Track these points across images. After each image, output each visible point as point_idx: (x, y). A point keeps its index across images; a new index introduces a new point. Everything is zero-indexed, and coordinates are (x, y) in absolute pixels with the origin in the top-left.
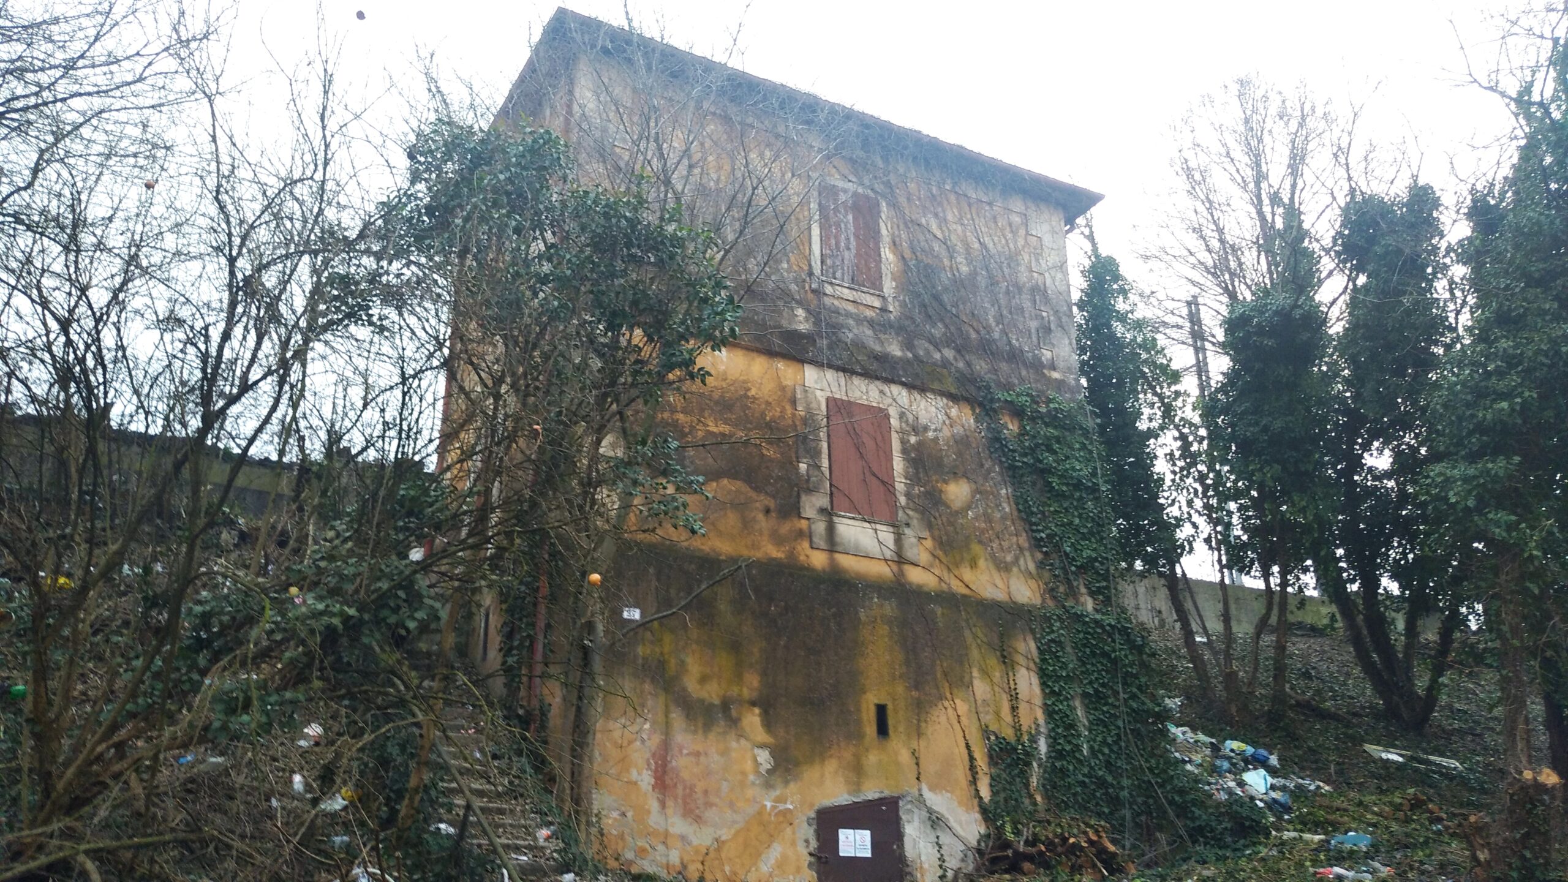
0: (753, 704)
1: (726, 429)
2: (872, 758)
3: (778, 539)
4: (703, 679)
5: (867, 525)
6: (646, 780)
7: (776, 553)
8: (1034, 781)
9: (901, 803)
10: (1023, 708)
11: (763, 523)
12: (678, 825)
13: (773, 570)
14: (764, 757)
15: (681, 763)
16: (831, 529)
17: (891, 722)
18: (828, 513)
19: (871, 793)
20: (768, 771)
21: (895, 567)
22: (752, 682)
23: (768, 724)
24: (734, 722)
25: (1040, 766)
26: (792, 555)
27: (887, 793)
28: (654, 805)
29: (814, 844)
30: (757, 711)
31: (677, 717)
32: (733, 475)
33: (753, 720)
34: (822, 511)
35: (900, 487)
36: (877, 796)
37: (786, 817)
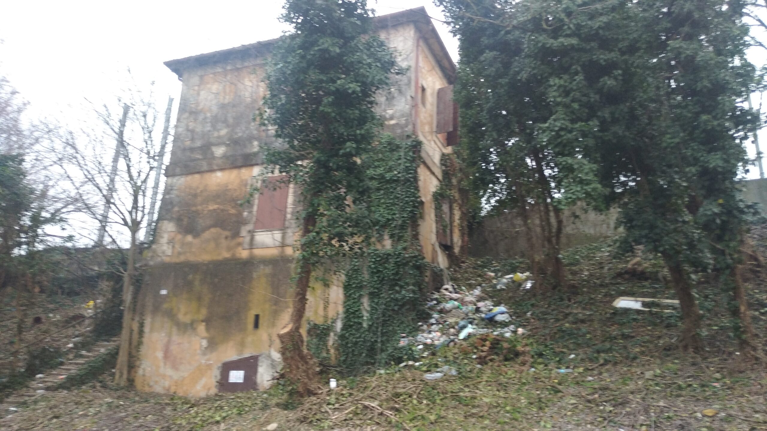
0: (203, 321)
1: (216, 207)
2: (249, 339)
3: (229, 249)
4: (185, 314)
5: (269, 233)
6: (160, 355)
7: (227, 255)
9: (260, 358)
10: (331, 307)
11: (224, 243)
12: (169, 372)
13: (226, 262)
14: (204, 343)
15: (174, 348)
16: (252, 239)
17: (261, 321)
18: (251, 233)
19: (247, 355)
20: (206, 348)
21: (280, 249)
22: (204, 312)
23: (208, 329)
24: (194, 329)
25: (335, 335)
26: (234, 255)
27: (254, 354)
28: (162, 364)
29: (219, 377)
30: (204, 324)
31: (174, 330)
32: (214, 226)
33: (202, 328)
34: (249, 231)
35: (289, 210)
36: (250, 355)
37: (209, 367)
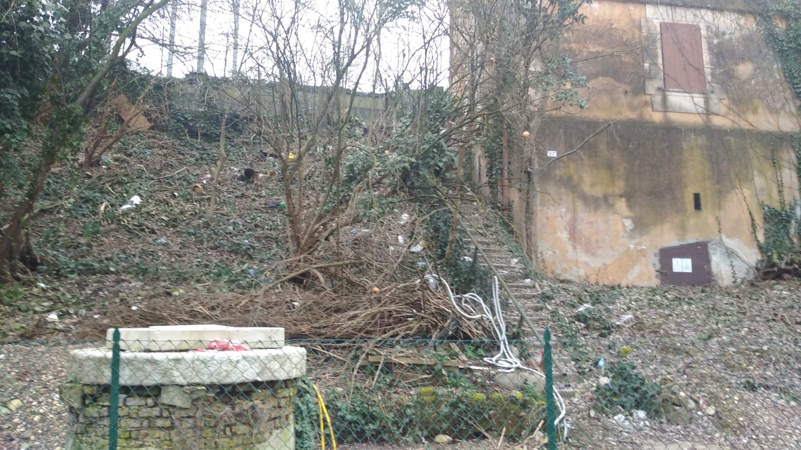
0: (621, 196)
1: (600, 49)
2: (692, 222)
3: (632, 108)
4: (593, 185)
5: (687, 95)
6: (564, 235)
7: (632, 115)
8: (792, 231)
9: (709, 245)
10: (786, 192)
11: (623, 99)
12: (583, 257)
13: (630, 125)
14: (628, 223)
15: (583, 228)
16: (665, 99)
17: (702, 202)
18: (663, 90)
19: (691, 239)
20: (631, 230)
21: (705, 117)
22: (620, 185)
23: (630, 206)
24: (611, 206)
25: (796, 222)
26: (641, 115)
27: (701, 240)
28: (570, 248)
29: (658, 266)
30: (623, 200)
31: (580, 205)
32: (605, 74)
33: (621, 205)
34: (659, 89)
35: (707, 70)
36: (695, 241)
37: (642, 253)
